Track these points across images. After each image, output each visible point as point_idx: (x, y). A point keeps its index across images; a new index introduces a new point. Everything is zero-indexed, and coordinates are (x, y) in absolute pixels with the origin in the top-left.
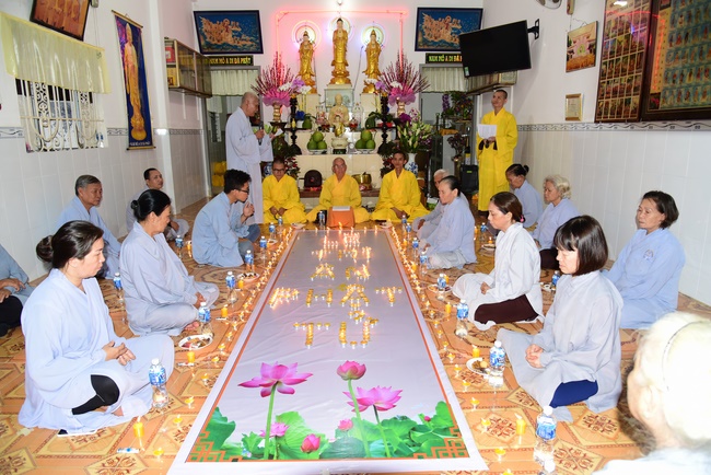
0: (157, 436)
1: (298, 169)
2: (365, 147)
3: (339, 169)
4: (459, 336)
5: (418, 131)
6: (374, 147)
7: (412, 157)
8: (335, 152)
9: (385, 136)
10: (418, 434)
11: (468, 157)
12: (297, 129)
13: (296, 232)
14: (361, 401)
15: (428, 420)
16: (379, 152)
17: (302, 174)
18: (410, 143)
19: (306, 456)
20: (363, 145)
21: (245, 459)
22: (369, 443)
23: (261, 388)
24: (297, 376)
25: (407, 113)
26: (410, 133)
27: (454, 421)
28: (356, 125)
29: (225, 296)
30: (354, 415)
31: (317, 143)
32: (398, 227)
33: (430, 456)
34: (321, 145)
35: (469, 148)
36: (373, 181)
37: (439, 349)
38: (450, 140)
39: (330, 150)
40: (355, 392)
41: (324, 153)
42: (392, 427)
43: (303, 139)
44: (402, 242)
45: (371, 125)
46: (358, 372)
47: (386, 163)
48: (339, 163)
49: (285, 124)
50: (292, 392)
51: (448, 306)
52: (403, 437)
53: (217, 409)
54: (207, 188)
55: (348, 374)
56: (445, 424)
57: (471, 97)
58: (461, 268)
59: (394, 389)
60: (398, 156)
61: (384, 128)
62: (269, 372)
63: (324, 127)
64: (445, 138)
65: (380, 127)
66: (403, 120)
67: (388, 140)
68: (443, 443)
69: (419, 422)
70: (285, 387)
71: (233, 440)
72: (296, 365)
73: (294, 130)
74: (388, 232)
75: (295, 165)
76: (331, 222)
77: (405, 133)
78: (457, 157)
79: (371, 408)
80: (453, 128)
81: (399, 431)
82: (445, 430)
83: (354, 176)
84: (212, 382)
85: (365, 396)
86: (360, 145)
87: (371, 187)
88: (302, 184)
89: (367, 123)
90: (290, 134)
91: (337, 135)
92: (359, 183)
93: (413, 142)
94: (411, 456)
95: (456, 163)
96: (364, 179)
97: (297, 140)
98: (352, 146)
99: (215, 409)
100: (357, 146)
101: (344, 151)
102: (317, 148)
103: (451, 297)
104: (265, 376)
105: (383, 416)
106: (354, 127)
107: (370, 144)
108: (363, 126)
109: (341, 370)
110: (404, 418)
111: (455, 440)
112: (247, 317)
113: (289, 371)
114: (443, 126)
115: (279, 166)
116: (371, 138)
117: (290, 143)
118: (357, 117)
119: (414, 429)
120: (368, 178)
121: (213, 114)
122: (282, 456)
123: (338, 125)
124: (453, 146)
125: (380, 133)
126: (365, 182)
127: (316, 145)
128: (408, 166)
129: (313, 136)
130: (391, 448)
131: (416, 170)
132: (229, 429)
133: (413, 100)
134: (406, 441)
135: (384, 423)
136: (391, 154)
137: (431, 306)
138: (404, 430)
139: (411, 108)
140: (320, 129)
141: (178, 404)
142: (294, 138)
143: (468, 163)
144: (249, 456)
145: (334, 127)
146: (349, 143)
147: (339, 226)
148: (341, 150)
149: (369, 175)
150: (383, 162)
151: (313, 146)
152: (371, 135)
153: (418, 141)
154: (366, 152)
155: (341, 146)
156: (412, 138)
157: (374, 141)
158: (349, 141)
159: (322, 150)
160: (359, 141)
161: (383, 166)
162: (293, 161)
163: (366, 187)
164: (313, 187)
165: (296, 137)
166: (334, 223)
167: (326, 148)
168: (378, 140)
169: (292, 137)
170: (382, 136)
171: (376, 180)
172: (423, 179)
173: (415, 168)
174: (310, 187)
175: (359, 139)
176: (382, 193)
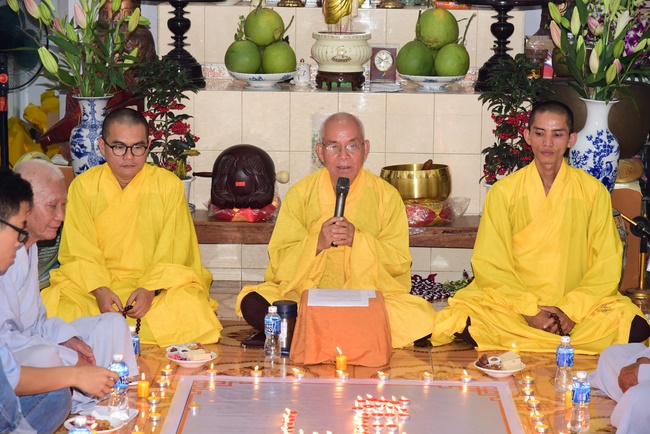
1: (192, 141)
2: (430, 70)
5: (624, 17)
6: (465, 68)
7: (598, 115)
8: (325, 81)
9: (502, 31)
13: (185, 381)
17: (204, 159)
18: (595, 63)
20: (424, 61)
26: (594, 23)
31: (261, 48)
34: (276, 56)
36: (457, 192)
39: (304, 77)
41: (286, 84)
47: (505, 129)
48: (343, 135)
60: (550, 121)
67: (515, 46)
73: (181, 1)
74: (507, 391)
75: (179, 125)
76: (309, 344)
77: (575, 25)
83: (391, 173)
86: (413, 61)
87: (447, 213)
88: (202, 193)
91: (330, 18)
92: (407, 197)
93: (605, 61)
96: (425, 183)
97: (190, 36)
98: (384, 63)
100: (398, 66)
101: (356, 81)
102: (261, 69)
107: (448, 60)
115: (127, 132)
116: (454, 38)
117: (164, 44)
120: (441, 178)
125: (485, 18)
126: (427, 196)
127: (258, 55)
128: (582, 144)
129: (247, 25)
131: (613, 157)
142: (180, 26)
146: (375, 51)
147: (334, 364)
148: (347, 76)
149: (444, 170)
150: (494, 125)
151: (246, 59)
152: (455, 23)
153: (622, 59)
154: (436, 87)
155: (346, 60)
156: (599, 46)
157: (463, 47)
158: (374, 42)
159: (279, 76)
160: (409, 46)
161: (492, 140)
162: (176, 112)
163: (432, 214)
164: (242, 206)
165: (187, 24)
166: (319, 349)
167: (293, 68)
168: (480, 45)
169: (172, 24)
170: (494, 29)
171: (468, 189)
172: (637, 188)
173: (608, 150)
174: (230, 206)
175: (412, 37)
176: (486, 238)
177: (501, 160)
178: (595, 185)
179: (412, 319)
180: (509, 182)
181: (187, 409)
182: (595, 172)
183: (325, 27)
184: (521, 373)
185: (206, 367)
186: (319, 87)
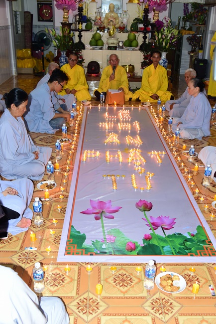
0: (44, 241)
1: (83, 60)
2: (130, 45)
3: (114, 62)
4: (204, 186)
5: (170, 35)
6: (137, 45)
7: (164, 55)
8: (110, 48)
9: (145, 38)
10: (189, 243)
11: (201, 53)
12: (82, 30)
13: (86, 108)
14: (153, 224)
15: (193, 236)
16: (140, 50)
17: (86, 64)
18: (164, 44)
19: (129, 253)
20: (129, 44)
21: (96, 254)
22: (163, 247)
23: (94, 215)
24: (113, 208)
25: (160, 20)
26: (164, 37)
27: (207, 236)
28: (124, 28)
29: (54, 155)
30: (151, 232)
31: (97, 41)
32: (155, 106)
33: (197, 255)
34: (100, 42)
35: (202, 46)
36: (136, 71)
37: (193, 194)
38: (188, 39)
39: (106, 46)
40: (149, 219)
41: (101, 49)
42: (174, 239)
43: (87, 37)
44: (159, 119)
45: (134, 28)
46: (148, 207)
47: (145, 58)
48: (114, 58)
49: (71, 24)
50: (113, 218)
51: (196, 166)
52: (181, 244)
53: (72, 227)
54: (14, 69)
55: (142, 208)
56: (203, 238)
57: (207, 8)
58: (201, 139)
59: (172, 217)
60: (156, 55)
61: (145, 31)
62: (96, 205)
63: (101, 29)
64: (185, 37)
65: (141, 30)
66: (158, 25)
67: (147, 41)
68: (202, 248)
69: (189, 237)
70: (108, 214)
71: (87, 244)
72: (110, 201)
73: (80, 31)
74: (148, 109)
75: (81, 57)
76: (109, 100)
77: (160, 36)
78: (192, 51)
79: (160, 228)
80: (190, 29)
81: (178, 242)
82: (203, 242)
84: (63, 211)
85: (155, 221)
86: (127, 44)
87: (134, 75)
89: (132, 26)
90: (77, 33)
91: (110, 35)
93: (166, 44)
94: (186, 254)
95: (191, 57)
96: (129, 69)
97: (82, 38)
98: (121, 44)
99: (71, 227)
100: (124, 44)
101: (115, 48)
102: (97, 45)
103: (197, 160)
104: (94, 208)
105: (168, 233)
106: (122, 29)
107: (134, 43)
108: (129, 28)
109: (138, 205)
110: (179, 234)
111: (209, 247)
112: (71, 170)
113: (107, 205)
114: (184, 28)
116: (135, 38)
117: (76, 40)
118: (125, 21)
119: (186, 240)
120: (132, 68)
121: (16, 12)
122: (116, 253)
123: (111, 28)
124: (190, 44)
125: (142, 35)
126: (130, 71)
127: (96, 42)
128: (161, 61)
129: (94, 37)
130: (175, 250)
131: (167, 64)
132: (83, 238)
133: (165, 10)
134: (183, 246)
135: (169, 236)
136: (150, 52)
137: (185, 166)
138: (180, 241)
139: (163, 16)
140: (98, 29)
141: (48, 223)
142: (80, 36)
143: (200, 57)
144: (99, 253)
145: (109, 29)
146: (119, 42)
147: (114, 104)
148: (114, 47)
149: (133, 66)
150: (143, 57)
151: (93, 43)
152: (135, 36)
153: (170, 43)
154: (131, 49)
155: (114, 44)
156: (165, 40)
157: (137, 41)
158: (119, 40)
159: (100, 47)
160: (126, 41)
161: (143, 60)
162: (80, 54)
163: (131, 75)
164: (93, 73)
165: (82, 36)
166: (111, 101)
167: (103, 45)
168: (140, 41)
169: (78, 36)
170: (143, 37)
171: (138, 71)
172: (170, 70)
173: (166, 62)
174: (91, 73)
175: (127, 39)
176: (143, 80)
177: (144, 65)
178: (164, 69)
179: (129, 95)
180: (148, 69)
181: (87, 112)
182: (163, 66)
183: (109, 37)
184: (150, 106)
185: (89, 105)
186: (108, 49)
